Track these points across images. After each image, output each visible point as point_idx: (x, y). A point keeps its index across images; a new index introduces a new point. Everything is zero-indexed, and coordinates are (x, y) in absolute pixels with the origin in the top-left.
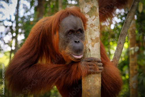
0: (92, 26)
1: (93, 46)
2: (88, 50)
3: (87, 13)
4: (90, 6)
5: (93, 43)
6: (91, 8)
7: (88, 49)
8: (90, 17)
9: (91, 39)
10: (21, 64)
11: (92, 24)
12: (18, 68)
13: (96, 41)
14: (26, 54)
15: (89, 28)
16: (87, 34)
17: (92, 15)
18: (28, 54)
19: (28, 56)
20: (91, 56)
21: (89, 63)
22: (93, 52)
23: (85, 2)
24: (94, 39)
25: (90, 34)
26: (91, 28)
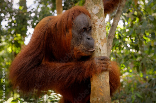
0: (101, 27)
1: (103, 46)
2: (99, 50)
3: (96, 15)
4: (99, 8)
5: (102, 43)
6: (100, 10)
7: (98, 48)
8: (99, 18)
9: (101, 39)
10: (29, 62)
11: (101, 25)
12: (26, 67)
13: (105, 41)
14: (32, 53)
15: (98, 29)
16: (97, 34)
17: (100, 17)
18: (34, 53)
19: (35, 55)
20: (102, 55)
21: (102, 61)
22: (103, 51)
23: (93, 4)
24: (103, 39)
25: (100, 34)
26: (100, 29)
